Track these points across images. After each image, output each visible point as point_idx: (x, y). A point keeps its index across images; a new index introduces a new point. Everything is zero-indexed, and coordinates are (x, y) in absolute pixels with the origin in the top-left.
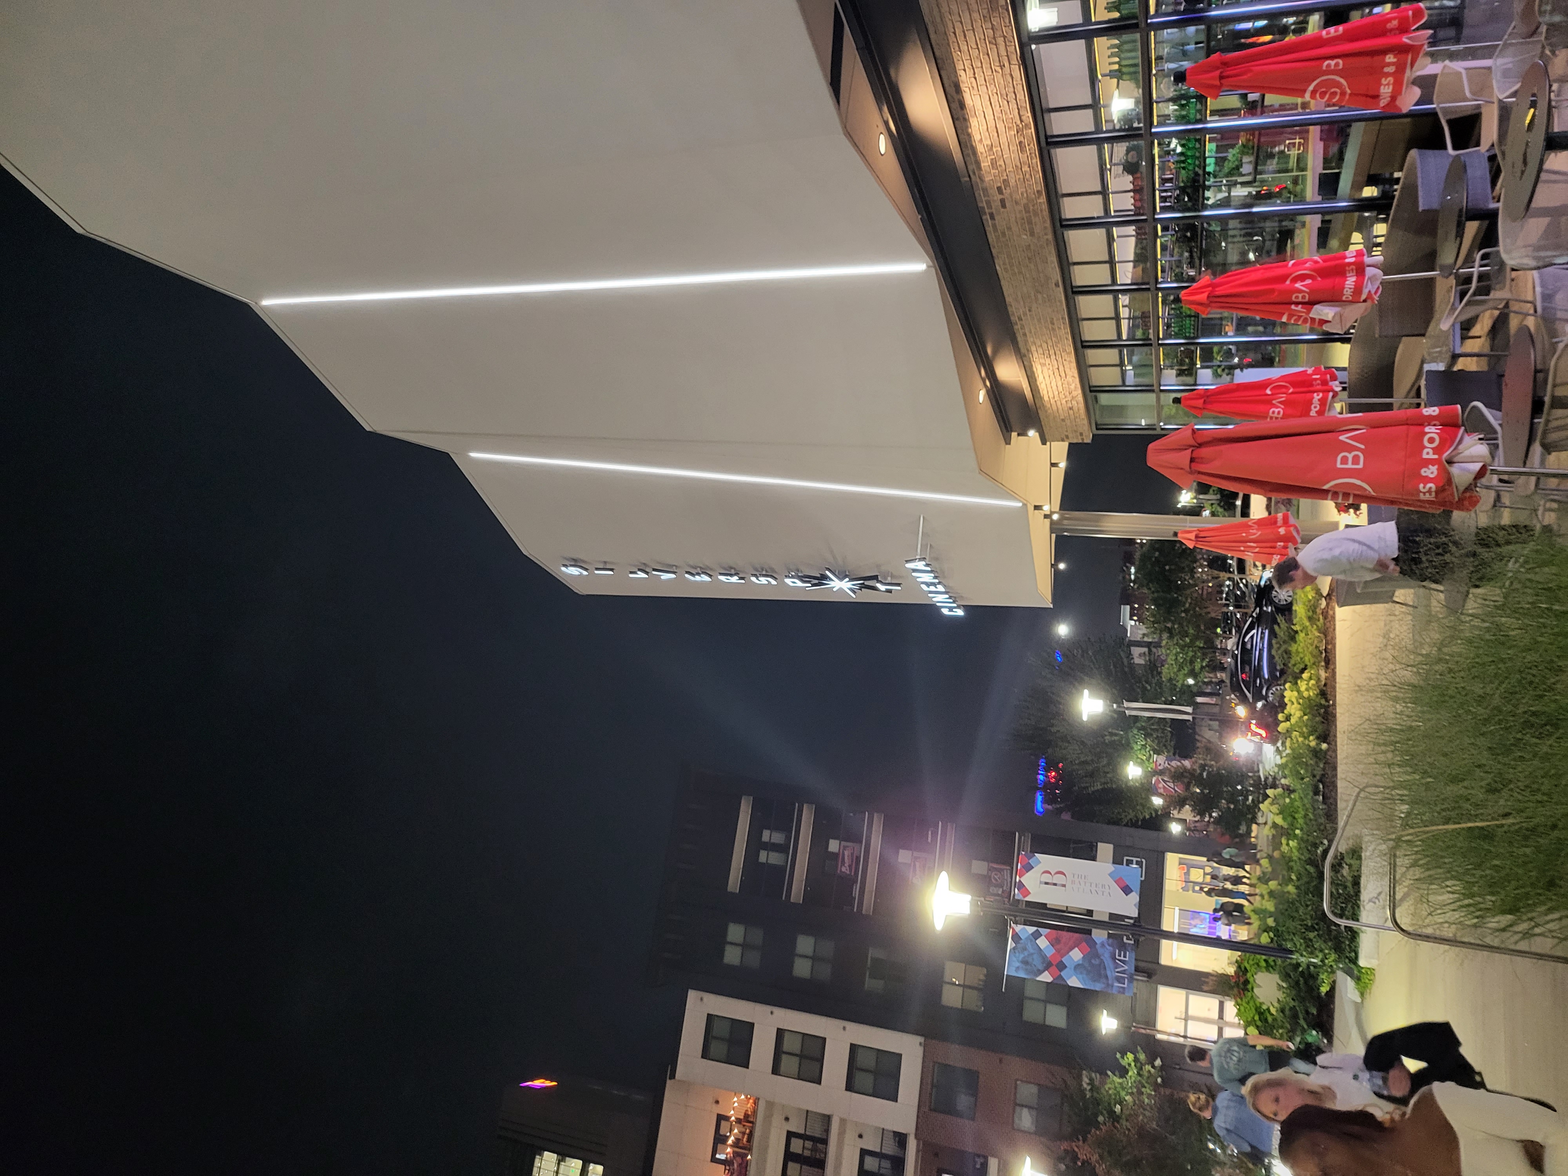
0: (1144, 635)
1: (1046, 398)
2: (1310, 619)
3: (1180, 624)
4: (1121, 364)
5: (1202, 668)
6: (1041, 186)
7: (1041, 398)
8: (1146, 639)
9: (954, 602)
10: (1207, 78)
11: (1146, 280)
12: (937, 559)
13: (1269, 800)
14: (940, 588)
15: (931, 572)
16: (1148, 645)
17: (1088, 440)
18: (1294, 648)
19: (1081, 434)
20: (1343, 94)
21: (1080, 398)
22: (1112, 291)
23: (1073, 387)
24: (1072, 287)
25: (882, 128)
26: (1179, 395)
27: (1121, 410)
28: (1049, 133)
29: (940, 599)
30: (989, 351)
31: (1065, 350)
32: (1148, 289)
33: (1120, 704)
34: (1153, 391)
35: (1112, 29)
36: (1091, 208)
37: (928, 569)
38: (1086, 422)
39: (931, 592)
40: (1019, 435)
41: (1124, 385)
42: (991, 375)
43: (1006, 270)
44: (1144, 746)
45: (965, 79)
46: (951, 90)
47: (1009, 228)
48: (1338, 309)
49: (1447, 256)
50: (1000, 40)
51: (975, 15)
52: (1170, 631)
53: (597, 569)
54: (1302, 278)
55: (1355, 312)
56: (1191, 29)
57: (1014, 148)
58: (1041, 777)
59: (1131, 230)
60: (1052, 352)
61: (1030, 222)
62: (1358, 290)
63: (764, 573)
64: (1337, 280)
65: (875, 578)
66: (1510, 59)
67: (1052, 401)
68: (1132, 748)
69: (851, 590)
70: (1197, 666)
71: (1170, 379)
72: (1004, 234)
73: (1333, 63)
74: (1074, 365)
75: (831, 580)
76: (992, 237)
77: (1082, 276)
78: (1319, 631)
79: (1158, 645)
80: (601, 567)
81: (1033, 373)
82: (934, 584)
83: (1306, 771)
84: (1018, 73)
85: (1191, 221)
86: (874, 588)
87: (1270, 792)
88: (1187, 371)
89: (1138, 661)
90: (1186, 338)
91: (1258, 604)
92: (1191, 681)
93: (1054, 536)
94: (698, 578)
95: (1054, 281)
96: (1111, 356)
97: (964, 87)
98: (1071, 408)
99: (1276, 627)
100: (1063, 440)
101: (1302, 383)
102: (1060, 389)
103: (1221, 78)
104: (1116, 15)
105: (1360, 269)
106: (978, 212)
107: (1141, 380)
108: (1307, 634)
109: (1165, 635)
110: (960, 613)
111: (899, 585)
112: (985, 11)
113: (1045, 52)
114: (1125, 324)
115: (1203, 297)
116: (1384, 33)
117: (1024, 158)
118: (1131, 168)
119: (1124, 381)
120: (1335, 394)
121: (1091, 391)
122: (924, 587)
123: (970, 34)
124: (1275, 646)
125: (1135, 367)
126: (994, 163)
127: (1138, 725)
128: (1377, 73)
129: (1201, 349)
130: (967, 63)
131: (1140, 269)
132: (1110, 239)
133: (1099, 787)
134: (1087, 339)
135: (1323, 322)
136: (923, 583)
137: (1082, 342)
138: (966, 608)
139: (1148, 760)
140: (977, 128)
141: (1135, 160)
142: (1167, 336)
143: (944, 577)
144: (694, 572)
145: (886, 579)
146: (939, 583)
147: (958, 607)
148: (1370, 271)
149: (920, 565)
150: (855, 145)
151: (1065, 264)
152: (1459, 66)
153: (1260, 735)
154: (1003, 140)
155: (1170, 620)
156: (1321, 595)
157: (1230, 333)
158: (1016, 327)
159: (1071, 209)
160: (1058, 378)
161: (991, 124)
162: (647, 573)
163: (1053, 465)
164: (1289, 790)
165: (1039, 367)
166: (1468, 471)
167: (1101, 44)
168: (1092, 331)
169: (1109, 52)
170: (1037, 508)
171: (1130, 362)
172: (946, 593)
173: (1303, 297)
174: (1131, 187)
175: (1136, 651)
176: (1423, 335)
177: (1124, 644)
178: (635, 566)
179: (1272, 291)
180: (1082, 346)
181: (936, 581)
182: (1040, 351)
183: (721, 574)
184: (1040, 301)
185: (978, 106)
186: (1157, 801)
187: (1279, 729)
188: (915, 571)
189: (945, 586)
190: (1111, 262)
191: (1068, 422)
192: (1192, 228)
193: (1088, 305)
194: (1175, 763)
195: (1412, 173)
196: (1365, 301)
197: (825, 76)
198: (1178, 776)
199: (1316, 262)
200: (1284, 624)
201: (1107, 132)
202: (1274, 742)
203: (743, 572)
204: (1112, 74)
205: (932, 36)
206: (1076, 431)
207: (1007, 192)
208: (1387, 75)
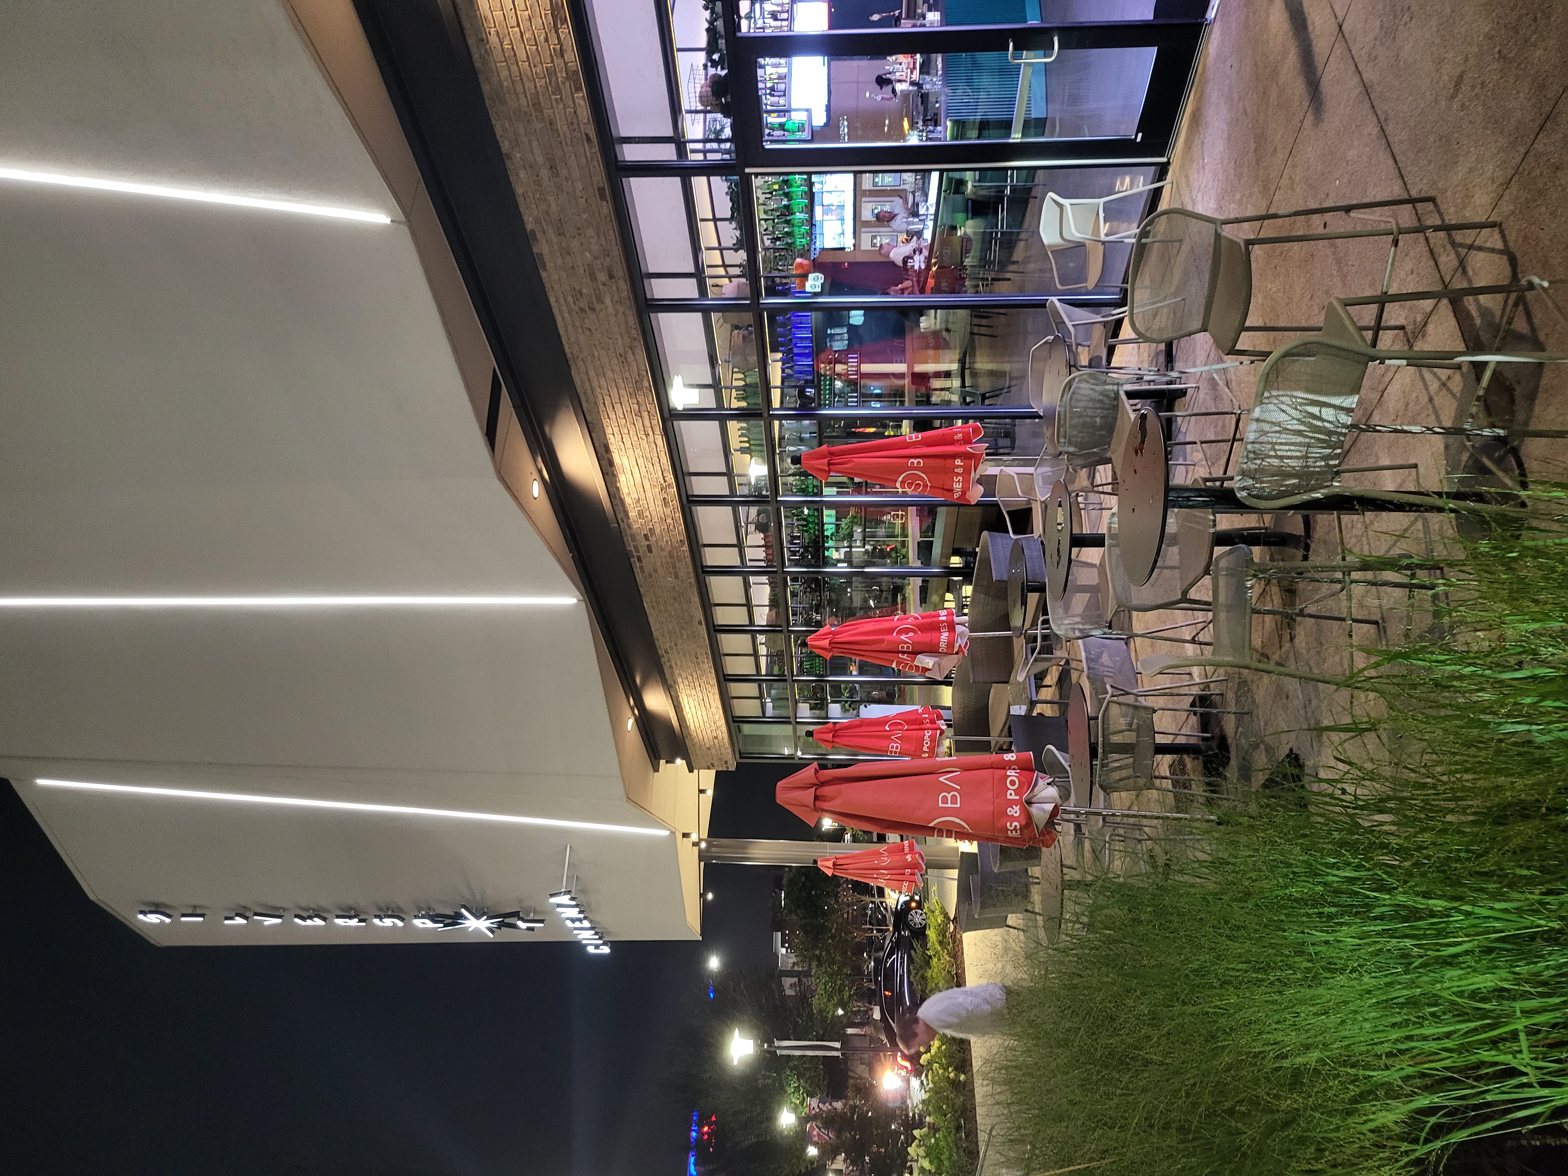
0: (794, 963)
1: (692, 727)
2: (941, 943)
3: (828, 952)
4: (761, 697)
5: (850, 996)
6: (684, 537)
7: (687, 728)
8: (796, 968)
9: (600, 938)
10: (818, 463)
11: (779, 623)
12: (583, 892)
13: (916, 1142)
14: (586, 924)
15: (577, 906)
16: (798, 974)
17: (732, 768)
18: (929, 973)
19: (726, 762)
20: (925, 486)
21: (724, 728)
22: (749, 630)
23: (717, 717)
24: (714, 626)
25: (536, 475)
26: (811, 728)
27: (761, 739)
28: (690, 493)
29: (586, 936)
30: (638, 680)
31: (708, 683)
32: (781, 631)
33: (771, 1043)
34: (790, 723)
35: (741, 415)
36: (730, 557)
37: (574, 903)
38: (730, 751)
39: (576, 929)
40: (667, 762)
41: (764, 716)
42: (640, 703)
43: (653, 608)
44: (797, 1089)
45: (614, 443)
46: (602, 450)
47: (656, 571)
48: (937, 659)
49: (1016, 620)
50: (645, 414)
51: (622, 392)
52: (819, 959)
53: (184, 915)
54: (906, 631)
55: (950, 663)
56: (807, 422)
57: (659, 502)
58: (694, 1134)
59: (764, 579)
60: (697, 684)
61: (674, 567)
62: (951, 644)
63: (390, 913)
64: (934, 634)
65: (516, 915)
66: (1049, 469)
67: (699, 731)
68: (786, 1092)
69: (490, 929)
70: (846, 995)
71: (804, 711)
72: (650, 575)
73: (915, 461)
74: (717, 696)
75: (466, 918)
76: (639, 577)
77: (723, 616)
78: (949, 954)
79: (807, 974)
80: (190, 912)
81: (679, 702)
82: (580, 920)
83: (948, 1106)
84: (660, 441)
85: (815, 576)
86: (514, 926)
87: (916, 1133)
88: (820, 705)
89: (789, 992)
90: (816, 675)
91: (896, 928)
92: (840, 1012)
93: (702, 864)
94: (309, 922)
95: (697, 620)
96: (751, 689)
97: (612, 448)
98: (716, 738)
99: (913, 952)
100: (709, 768)
101: (914, 721)
102: (706, 719)
103: (829, 464)
104: (744, 404)
105: (951, 627)
106: (627, 555)
107: (778, 712)
108: (939, 960)
109: (814, 964)
110: (606, 950)
111: (541, 921)
112: (631, 390)
113: (685, 427)
114: (763, 661)
115: (825, 643)
116: (953, 442)
117: (668, 511)
118: (761, 527)
119: (764, 712)
120: (942, 732)
121: (734, 721)
122: (569, 924)
123: (618, 407)
124: (913, 972)
125: (773, 701)
126: (640, 514)
127: (791, 1064)
128: (951, 472)
129: (831, 686)
130: (616, 430)
131: (774, 612)
132: (747, 586)
133: (754, 1140)
134: (730, 672)
135: (926, 670)
136: (567, 919)
137: (724, 675)
138: (614, 945)
139: (802, 1103)
140: (626, 484)
141: (765, 521)
142: (801, 672)
143: (591, 911)
144: (305, 914)
145: (528, 915)
146: (585, 918)
147: (605, 944)
148: (959, 629)
149: (565, 899)
150: (509, 488)
151: (707, 605)
152: (1012, 471)
153: (906, 1068)
154: (649, 494)
155: (817, 947)
156: (949, 918)
157: (854, 673)
158: (662, 660)
159: (713, 557)
160: (703, 708)
161: (638, 481)
162: (246, 918)
163: (701, 791)
164: (934, 1128)
165: (685, 698)
166: (1043, 810)
167: (733, 426)
168: (734, 666)
169: (740, 433)
170: (686, 835)
171: (769, 695)
172: (592, 928)
173: (908, 647)
174: (763, 543)
175: (787, 982)
176: (1007, 683)
177: (774, 974)
178: (234, 910)
179: (882, 641)
180: (724, 679)
181: (582, 916)
182: (686, 682)
183: (338, 917)
184: (685, 637)
185: (626, 463)
186: (812, 1151)
187: (921, 1061)
188: (559, 906)
189: (591, 921)
190: (748, 605)
191: (713, 750)
192: (816, 580)
193: (730, 642)
194: (826, 1107)
195: (985, 549)
196: (957, 653)
197: (481, 428)
198: (829, 1121)
199: (917, 618)
200: (919, 950)
201: (741, 496)
202: (918, 1074)
203: (365, 913)
204: (743, 451)
205: (584, 404)
206: (721, 760)
207: (653, 539)
208: (958, 474)
